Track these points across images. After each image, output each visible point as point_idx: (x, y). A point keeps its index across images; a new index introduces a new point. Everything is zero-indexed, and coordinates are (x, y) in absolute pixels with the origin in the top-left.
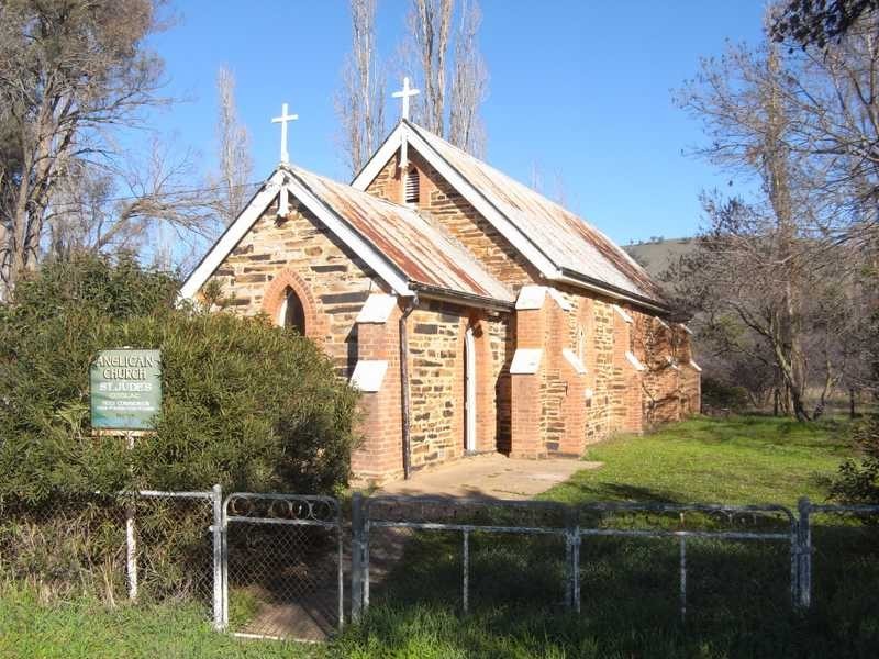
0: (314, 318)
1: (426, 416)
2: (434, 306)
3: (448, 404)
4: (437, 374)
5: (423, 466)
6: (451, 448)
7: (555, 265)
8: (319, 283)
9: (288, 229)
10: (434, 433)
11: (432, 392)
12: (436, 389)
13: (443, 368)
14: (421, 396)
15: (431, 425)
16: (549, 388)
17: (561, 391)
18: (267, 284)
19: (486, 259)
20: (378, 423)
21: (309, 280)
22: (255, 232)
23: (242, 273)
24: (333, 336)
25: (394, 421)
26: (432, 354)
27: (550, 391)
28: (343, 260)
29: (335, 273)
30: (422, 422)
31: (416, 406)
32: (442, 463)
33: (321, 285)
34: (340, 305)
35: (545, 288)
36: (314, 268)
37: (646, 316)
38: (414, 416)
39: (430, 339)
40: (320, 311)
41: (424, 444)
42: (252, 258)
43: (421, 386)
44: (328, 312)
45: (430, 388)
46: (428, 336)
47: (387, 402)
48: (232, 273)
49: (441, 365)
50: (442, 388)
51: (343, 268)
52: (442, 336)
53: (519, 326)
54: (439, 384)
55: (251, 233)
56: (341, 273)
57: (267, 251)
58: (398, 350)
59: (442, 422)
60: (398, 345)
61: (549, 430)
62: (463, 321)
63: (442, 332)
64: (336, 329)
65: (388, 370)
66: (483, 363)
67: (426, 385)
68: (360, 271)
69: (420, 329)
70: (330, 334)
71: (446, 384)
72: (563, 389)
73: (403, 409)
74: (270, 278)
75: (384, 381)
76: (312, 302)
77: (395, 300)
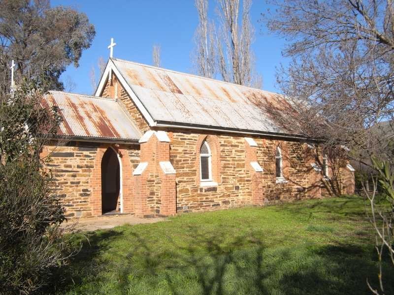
1: (62, 196)
2: (69, 144)
3: (86, 190)
6: (90, 212)
7: (153, 119)
10: (71, 204)
11: (69, 184)
12: (72, 183)
13: (80, 173)
14: (58, 186)
15: (68, 200)
16: (156, 182)
19: (136, 119)
26: (68, 166)
27: (156, 183)
30: (57, 198)
32: (78, 218)
35: (154, 131)
37: (292, 143)
39: (65, 159)
45: (67, 183)
49: (77, 172)
50: (79, 183)
52: (78, 158)
54: (75, 181)
61: (157, 203)
62: (101, 150)
63: (78, 156)
67: (63, 181)
69: (55, 155)
71: (83, 181)
72: (160, 182)
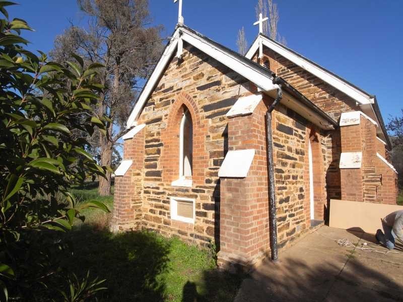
0: (199, 123)
1: (287, 200)
3: (301, 190)
4: (294, 166)
5: (286, 242)
6: (304, 223)
7: (368, 95)
8: (202, 97)
9: (184, 67)
10: (293, 212)
11: (291, 180)
12: (294, 177)
13: (298, 161)
14: (283, 183)
15: (291, 206)
16: (366, 179)
17: (377, 181)
18: (171, 105)
19: (314, 100)
20: (246, 209)
21: (195, 97)
22: (166, 75)
23: (159, 102)
24: (211, 135)
25: (261, 206)
26: (290, 149)
27: (367, 181)
28: (219, 76)
29: (213, 88)
30: (284, 204)
31: (280, 191)
32: (299, 236)
33: (203, 98)
34: (216, 111)
35: (359, 112)
36: (199, 88)
38: (278, 200)
39: (288, 138)
40: (203, 118)
41: (286, 222)
42: (164, 91)
43: (283, 175)
44: (208, 117)
45: (288, 177)
46: (287, 135)
47: (255, 188)
48: (153, 103)
49: (296, 159)
50: (297, 177)
51: (218, 83)
52: (296, 138)
53: (342, 137)
54: (295, 174)
55: (164, 77)
56: (217, 87)
57: (171, 84)
58: (264, 142)
59: (298, 203)
60: (264, 137)
62: (308, 130)
63: (296, 135)
64: (213, 129)
65: (255, 158)
66: (318, 162)
67: (286, 174)
68: (232, 82)
69: (281, 128)
70: (209, 134)
71: (299, 175)
72: (379, 179)
73: (270, 194)
74: (173, 101)
75: (251, 168)
76: (197, 112)
77: (260, 97)
